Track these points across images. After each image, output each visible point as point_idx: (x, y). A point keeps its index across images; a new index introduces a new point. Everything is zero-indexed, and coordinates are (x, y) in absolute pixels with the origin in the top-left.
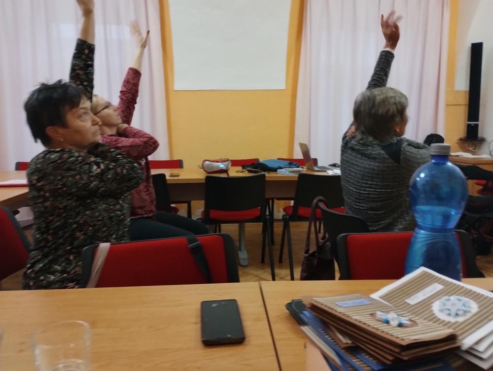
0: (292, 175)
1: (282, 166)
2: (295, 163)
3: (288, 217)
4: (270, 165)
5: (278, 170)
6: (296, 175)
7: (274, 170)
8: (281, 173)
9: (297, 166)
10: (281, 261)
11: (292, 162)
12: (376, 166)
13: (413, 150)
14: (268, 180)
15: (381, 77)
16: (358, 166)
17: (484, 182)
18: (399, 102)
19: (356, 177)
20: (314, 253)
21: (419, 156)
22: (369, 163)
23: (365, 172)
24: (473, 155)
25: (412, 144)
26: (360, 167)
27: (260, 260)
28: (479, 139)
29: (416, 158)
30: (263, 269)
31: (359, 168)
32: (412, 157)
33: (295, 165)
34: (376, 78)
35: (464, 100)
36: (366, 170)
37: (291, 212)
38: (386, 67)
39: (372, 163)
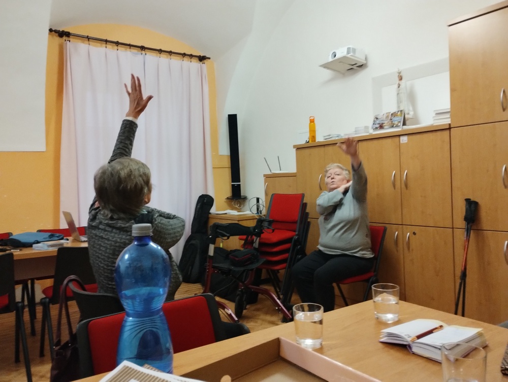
0: (51, 249)
1: (39, 240)
2: (58, 235)
3: (47, 300)
4: (23, 240)
5: (34, 245)
6: (56, 249)
7: (29, 245)
8: (37, 249)
9: (61, 237)
10: (42, 354)
11: (54, 234)
12: (128, 239)
13: (165, 221)
14: (18, 258)
15: (126, 146)
16: (108, 239)
17: (245, 237)
18: (143, 173)
19: (106, 253)
20: (67, 343)
21: (170, 227)
22: (120, 236)
23: (116, 246)
24: (238, 212)
25: (163, 215)
26: (111, 241)
27: (13, 359)
28: (242, 197)
29: (167, 229)
30: (17, 370)
31: (109, 243)
32: (163, 228)
33: (58, 237)
34: (121, 147)
35: (227, 163)
36: (118, 244)
37: (51, 293)
38: (131, 137)
39: (124, 237)
